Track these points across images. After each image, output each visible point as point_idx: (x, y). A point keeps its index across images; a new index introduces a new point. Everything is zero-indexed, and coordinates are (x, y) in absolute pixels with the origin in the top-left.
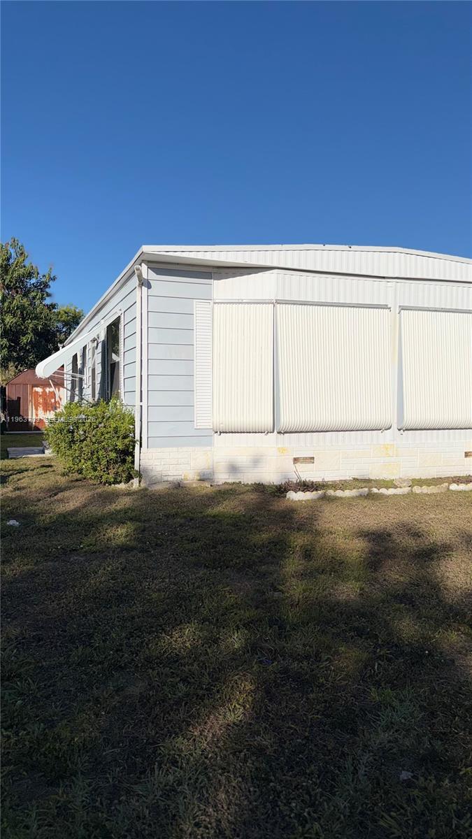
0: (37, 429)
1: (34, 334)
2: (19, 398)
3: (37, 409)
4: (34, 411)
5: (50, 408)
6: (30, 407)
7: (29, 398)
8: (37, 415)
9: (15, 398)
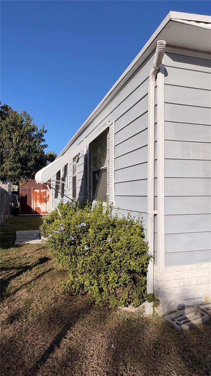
0: (36, 212)
1: (35, 161)
2: (26, 196)
3: (36, 202)
4: (35, 202)
5: (43, 201)
6: (32, 201)
7: (32, 196)
8: (36, 205)
9: (24, 195)
